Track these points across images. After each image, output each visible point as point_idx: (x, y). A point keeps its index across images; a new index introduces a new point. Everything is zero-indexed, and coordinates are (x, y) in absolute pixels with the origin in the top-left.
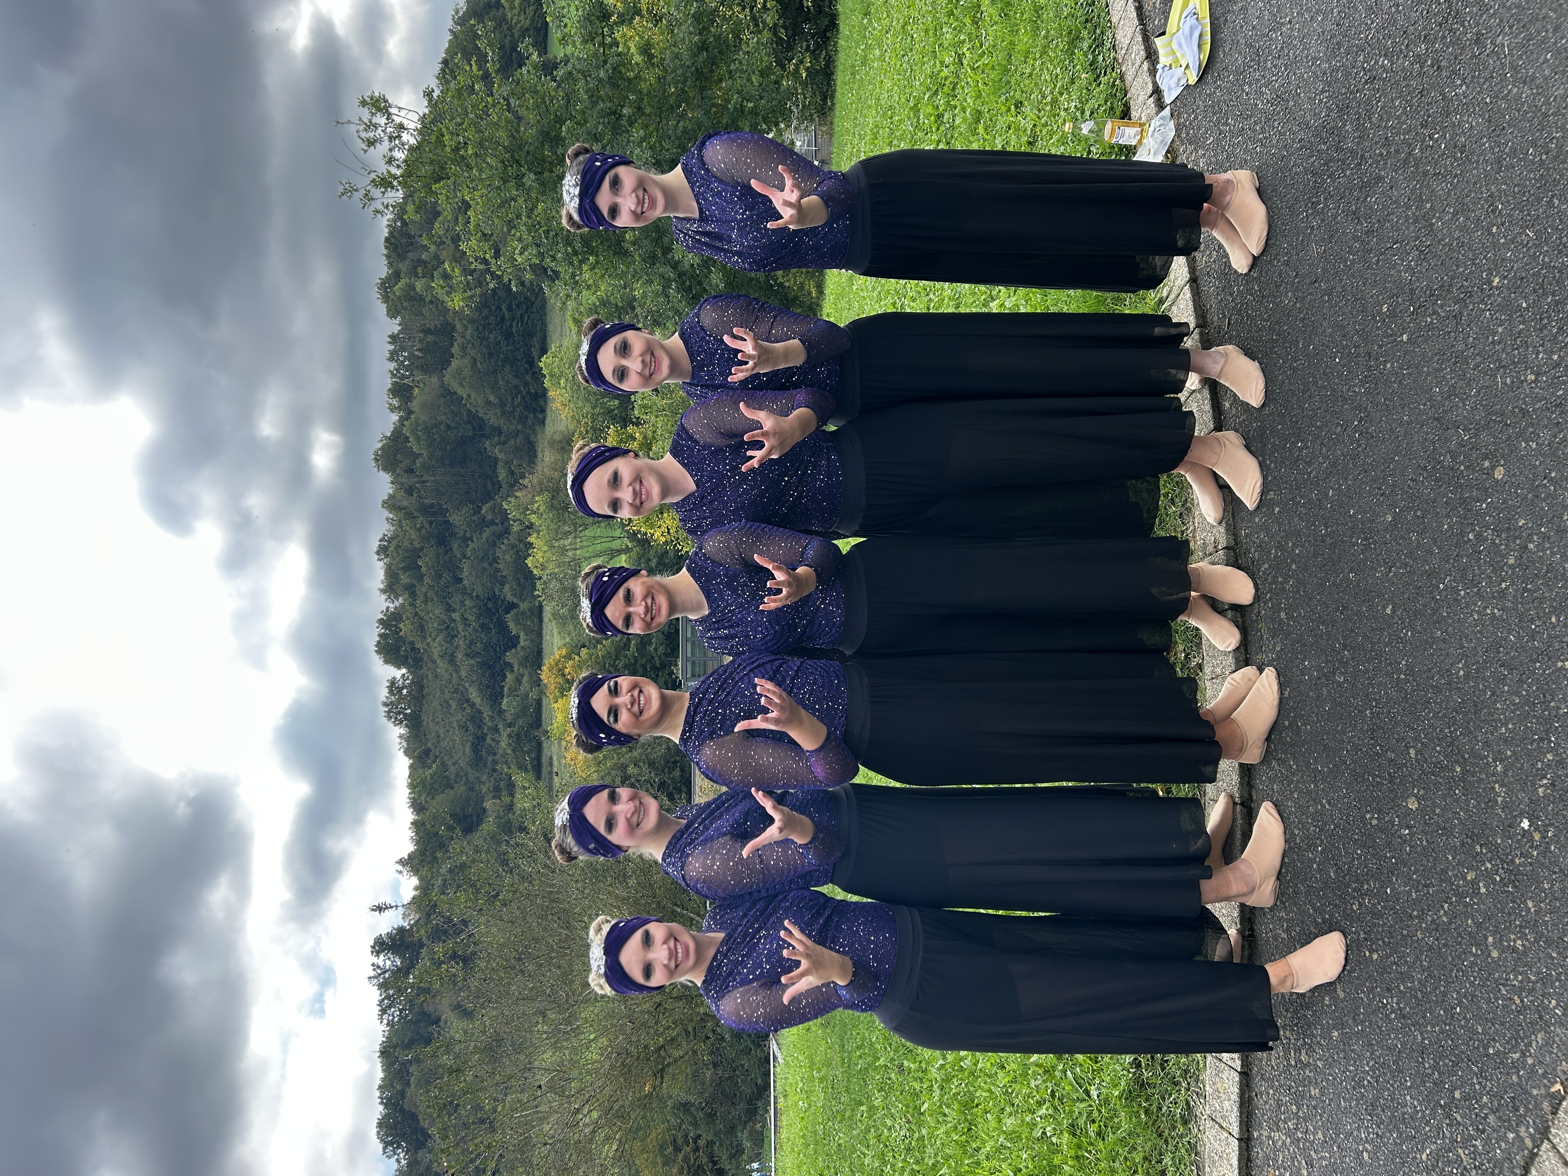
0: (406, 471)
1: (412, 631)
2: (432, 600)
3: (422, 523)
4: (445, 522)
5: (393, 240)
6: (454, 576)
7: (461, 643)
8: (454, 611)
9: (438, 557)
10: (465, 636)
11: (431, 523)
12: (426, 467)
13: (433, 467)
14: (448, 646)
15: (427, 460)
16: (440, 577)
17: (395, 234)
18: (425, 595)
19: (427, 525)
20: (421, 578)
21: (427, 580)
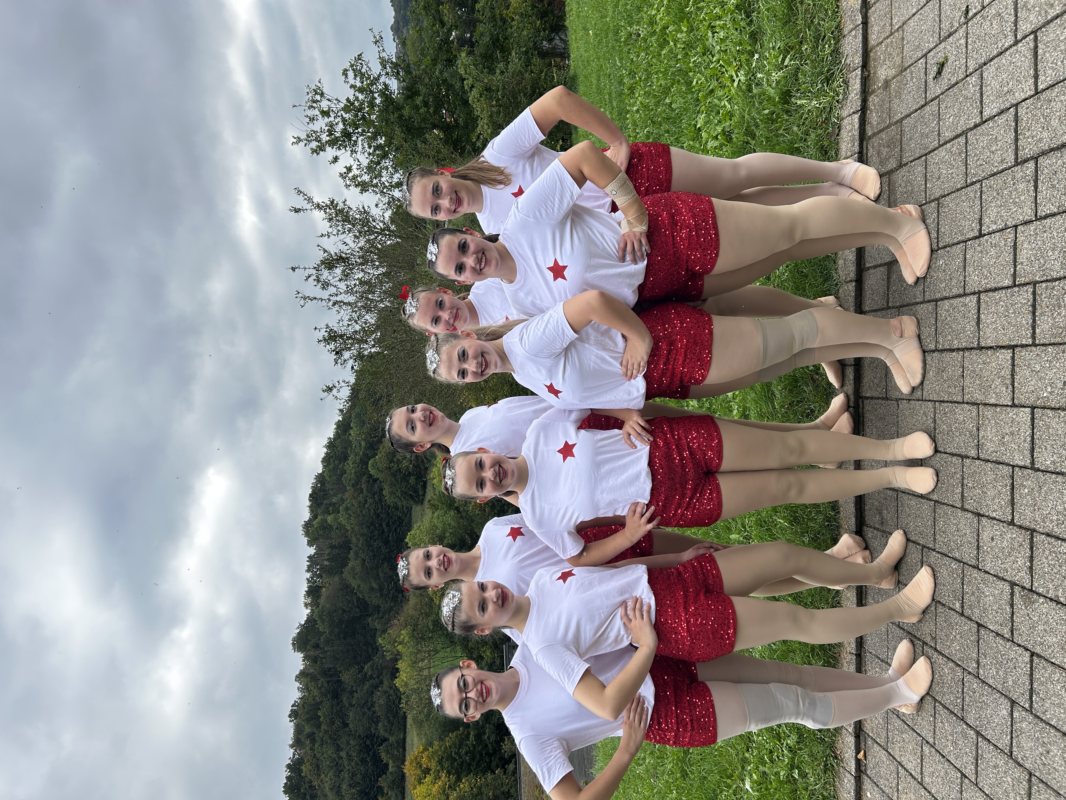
0: (314, 647)
1: (310, 770)
2: (327, 743)
3: (322, 683)
4: (338, 681)
5: (315, 496)
6: (343, 722)
7: (346, 776)
8: (342, 750)
9: (332, 708)
10: (349, 770)
11: (328, 682)
12: (327, 642)
13: (333, 640)
14: (336, 779)
15: (328, 635)
16: (333, 723)
17: (316, 491)
18: (322, 740)
19: (326, 685)
20: (319, 726)
21: (324, 727)
